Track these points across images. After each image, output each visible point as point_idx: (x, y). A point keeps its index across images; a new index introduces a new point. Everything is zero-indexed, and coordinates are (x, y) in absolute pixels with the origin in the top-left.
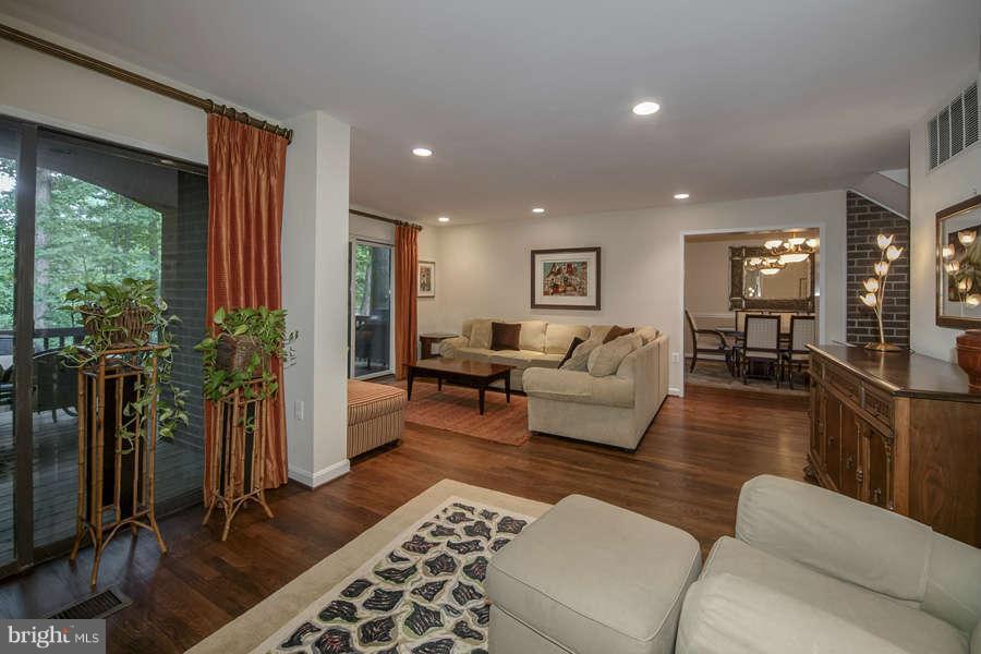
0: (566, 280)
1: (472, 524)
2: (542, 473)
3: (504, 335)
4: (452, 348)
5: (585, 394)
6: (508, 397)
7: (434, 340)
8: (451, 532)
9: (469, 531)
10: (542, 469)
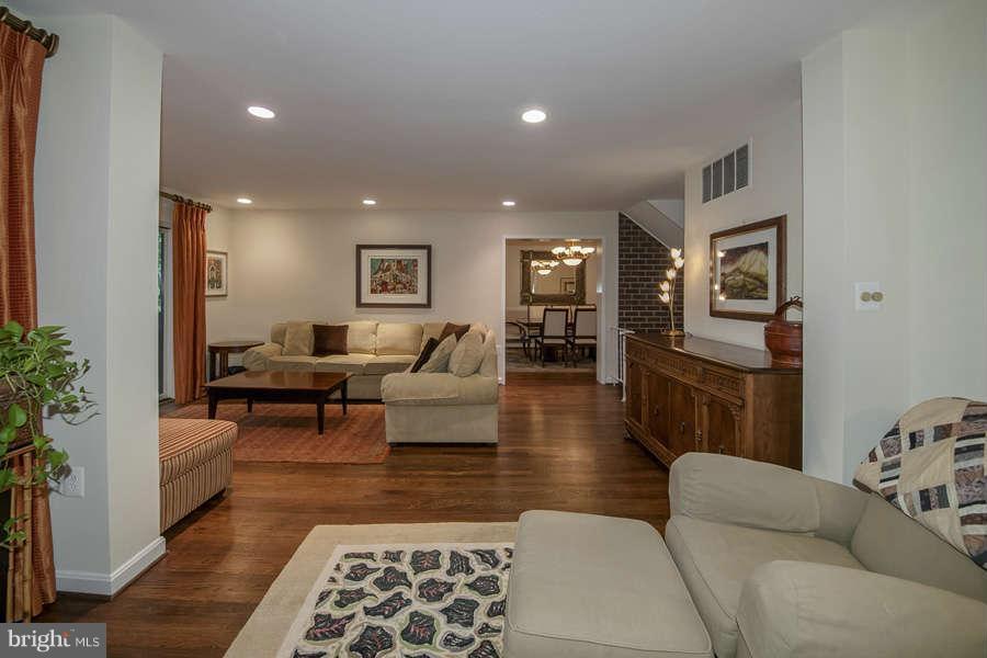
0: (395, 277)
1: (380, 574)
2: (420, 489)
3: (328, 339)
4: (259, 357)
5: (452, 396)
6: (345, 408)
7: (231, 350)
8: (361, 594)
9: (382, 584)
10: (421, 484)
